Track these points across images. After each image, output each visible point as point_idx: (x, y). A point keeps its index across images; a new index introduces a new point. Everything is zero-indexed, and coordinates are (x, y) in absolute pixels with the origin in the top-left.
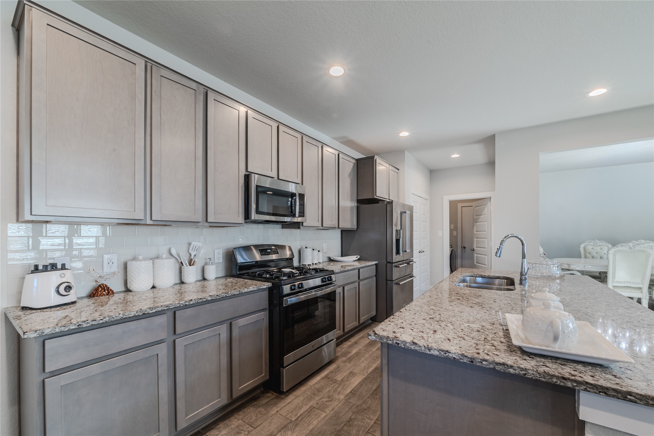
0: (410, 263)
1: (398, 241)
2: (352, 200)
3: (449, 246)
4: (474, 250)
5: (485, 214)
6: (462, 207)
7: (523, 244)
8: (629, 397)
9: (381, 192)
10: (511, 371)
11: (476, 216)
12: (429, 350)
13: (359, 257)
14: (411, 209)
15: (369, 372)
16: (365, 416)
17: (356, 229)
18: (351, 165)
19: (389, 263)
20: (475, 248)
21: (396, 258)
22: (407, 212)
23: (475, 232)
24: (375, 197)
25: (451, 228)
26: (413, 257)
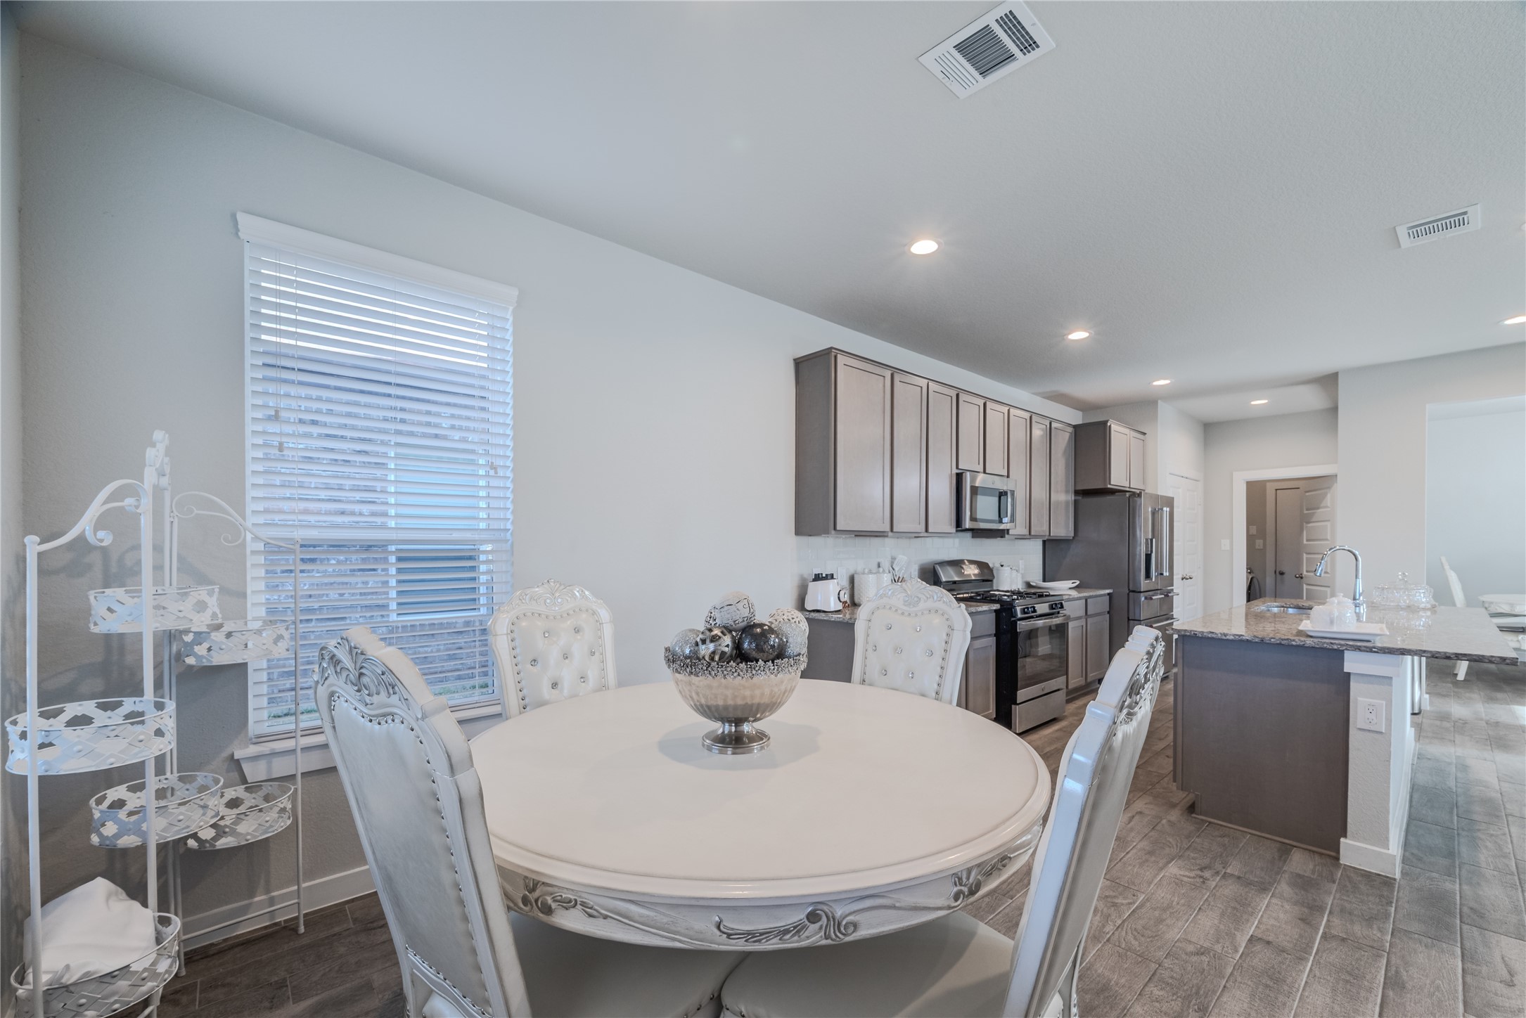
0: (1170, 595)
1: (1148, 557)
2: (1067, 492)
3: (1245, 569)
4: (1302, 578)
5: (1327, 507)
6: (1276, 490)
7: (1356, 559)
8: (1374, 650)
9: (1118, 478)
10: (1294, 643)
11: (1307, 510)
12: (1225, 636)
13: (1078, 582)
14: (1170, 502)
17: (1071, 538)
18: (1067, 436)
19: (1134, 591)
20: (1305, 573)
21: (1144, 584)
22: (1165, 509)
23: (1305, 542)
24: (1109, 486)
25: (1250, 534)
26: (1173, 586)
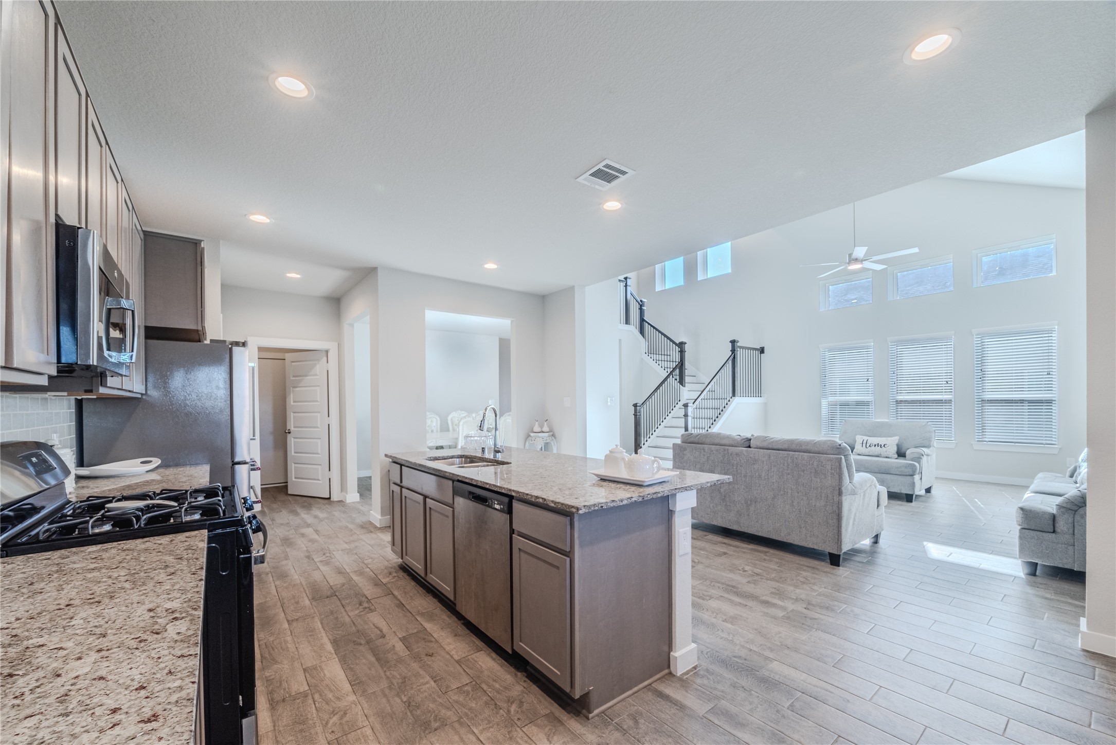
15: (333, 652)
16: (415, 687)
